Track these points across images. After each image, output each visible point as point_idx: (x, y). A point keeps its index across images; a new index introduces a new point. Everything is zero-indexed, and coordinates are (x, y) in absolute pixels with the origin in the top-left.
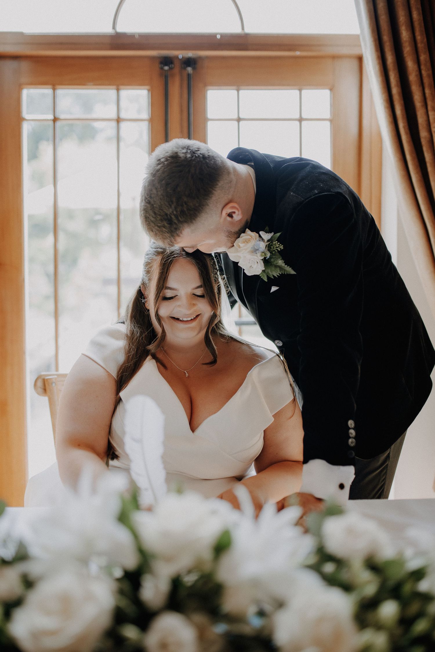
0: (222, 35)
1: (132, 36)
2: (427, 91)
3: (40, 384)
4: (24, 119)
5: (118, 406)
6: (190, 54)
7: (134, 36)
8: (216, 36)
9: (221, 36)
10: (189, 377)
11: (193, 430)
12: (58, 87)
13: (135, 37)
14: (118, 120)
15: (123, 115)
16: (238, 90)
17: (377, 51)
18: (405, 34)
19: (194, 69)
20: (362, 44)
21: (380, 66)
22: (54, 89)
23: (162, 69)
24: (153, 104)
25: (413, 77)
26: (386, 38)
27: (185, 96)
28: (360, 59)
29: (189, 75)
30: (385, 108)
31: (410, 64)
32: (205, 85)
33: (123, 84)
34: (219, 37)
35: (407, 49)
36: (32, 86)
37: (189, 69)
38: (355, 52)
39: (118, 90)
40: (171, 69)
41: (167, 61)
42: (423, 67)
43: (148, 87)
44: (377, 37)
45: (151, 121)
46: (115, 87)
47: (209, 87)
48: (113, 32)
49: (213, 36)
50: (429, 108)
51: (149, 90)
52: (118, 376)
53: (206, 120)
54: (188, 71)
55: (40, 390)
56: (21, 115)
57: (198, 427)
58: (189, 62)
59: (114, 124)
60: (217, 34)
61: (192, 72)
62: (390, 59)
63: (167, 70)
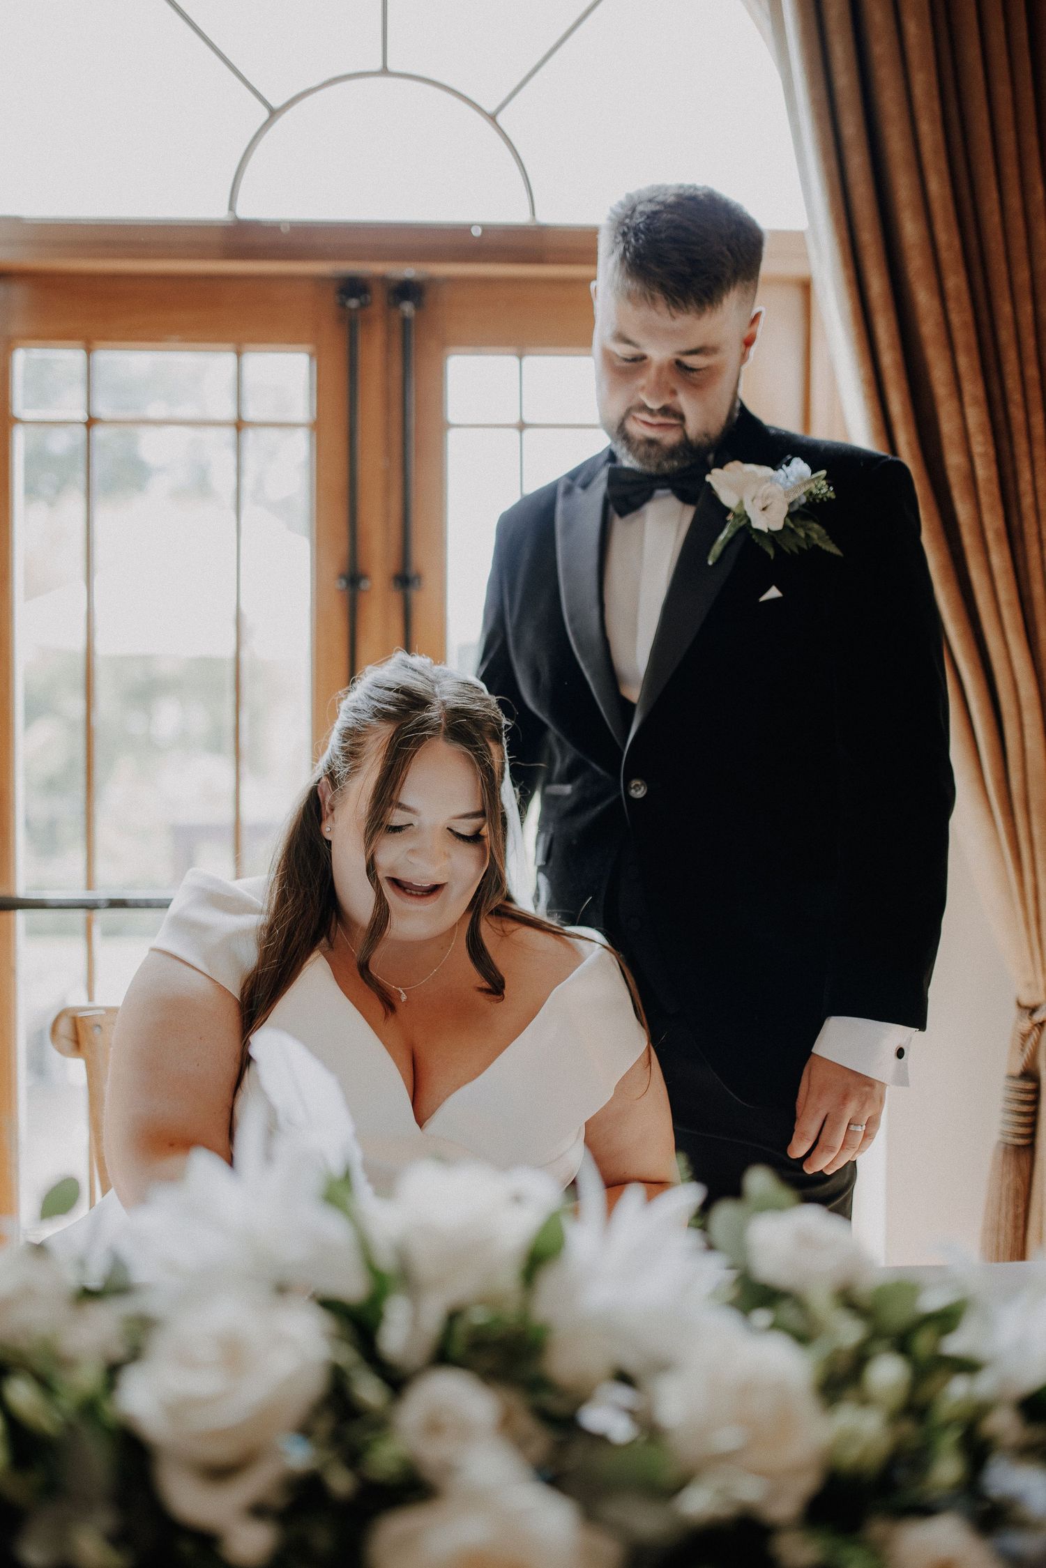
0: (486, 229)
1: (271, 229)
2: (963, 361)
3: (65, 1027)
4: (17, 421)
5: (246, 1072)
6: (408, 271)
7: (278, 228)
8: (469, 231)
9: (483, 231)
10: (407, 1001)
11: (421, 1121)
12: (97, 344)
13: (280, 230)
14: (240, 425)
15: (250, 414)
16: (521, 357)
17: (845, 265)
18: (910, 229)
19: (418, 305)
20: (813, 252)
21: (853, 303)
22: (89, 351)
23: (343, 305)
24: (321, 389)
25: (929, 328)
26: (869, 237)
27: (397, 370)
28: (806, 287)
29: (405, 322)
30: (865, 397)
31: (924, 298)
32: (446, 343)
33: (253, 340)
34: (477, 232)
35: (916, 264)
36: (37, 342)
37: (408, 308)
38: (794, 269)
39: (239, 354)
40: (363, 306)
41: (353, 287)
42: (952, 305)
43: (309, 347)
44: (845, 234)
45: (317, 427)
46: (229, 346)
47: (453, 349)
48: (227, 220)
49: (465, 229)
50: (967, 399)
51: (311, 356)
52: (242, 996)
53: (444, 426)
54: (403, 312)
55: (67, 1044)
56: (10, 411)
57: (433, 1112)
58: (407, 290)
59: (229, 434)
60: (471, 226)
61: (413, 313)
62: (877, 285)
63: (356, 310)
